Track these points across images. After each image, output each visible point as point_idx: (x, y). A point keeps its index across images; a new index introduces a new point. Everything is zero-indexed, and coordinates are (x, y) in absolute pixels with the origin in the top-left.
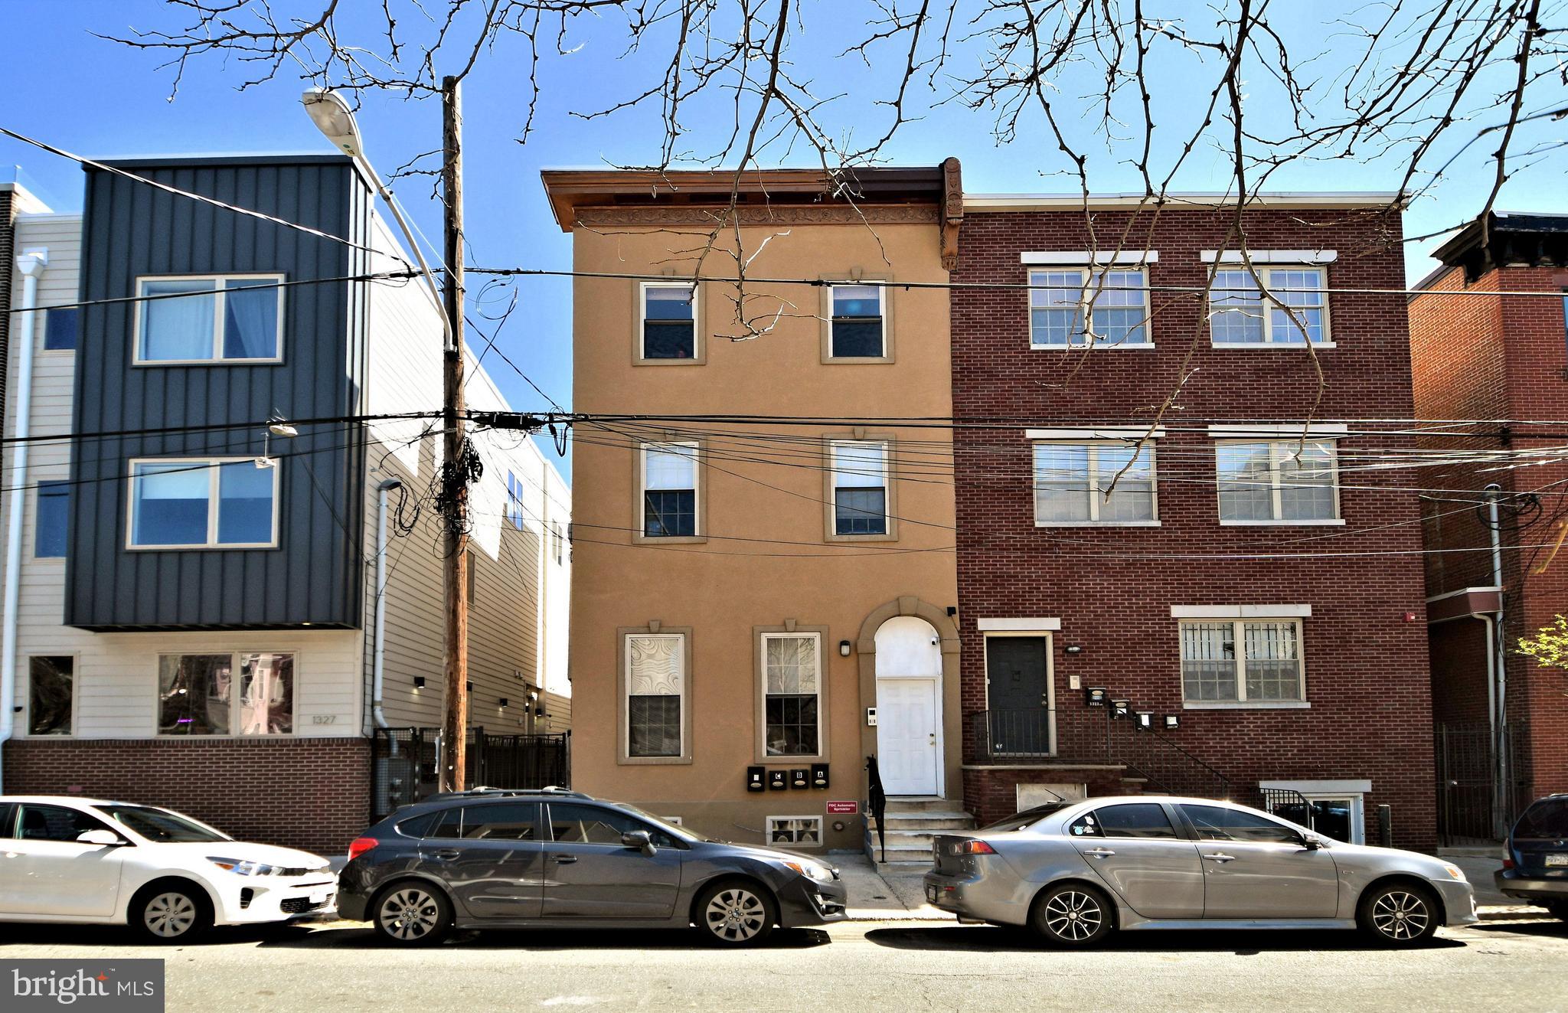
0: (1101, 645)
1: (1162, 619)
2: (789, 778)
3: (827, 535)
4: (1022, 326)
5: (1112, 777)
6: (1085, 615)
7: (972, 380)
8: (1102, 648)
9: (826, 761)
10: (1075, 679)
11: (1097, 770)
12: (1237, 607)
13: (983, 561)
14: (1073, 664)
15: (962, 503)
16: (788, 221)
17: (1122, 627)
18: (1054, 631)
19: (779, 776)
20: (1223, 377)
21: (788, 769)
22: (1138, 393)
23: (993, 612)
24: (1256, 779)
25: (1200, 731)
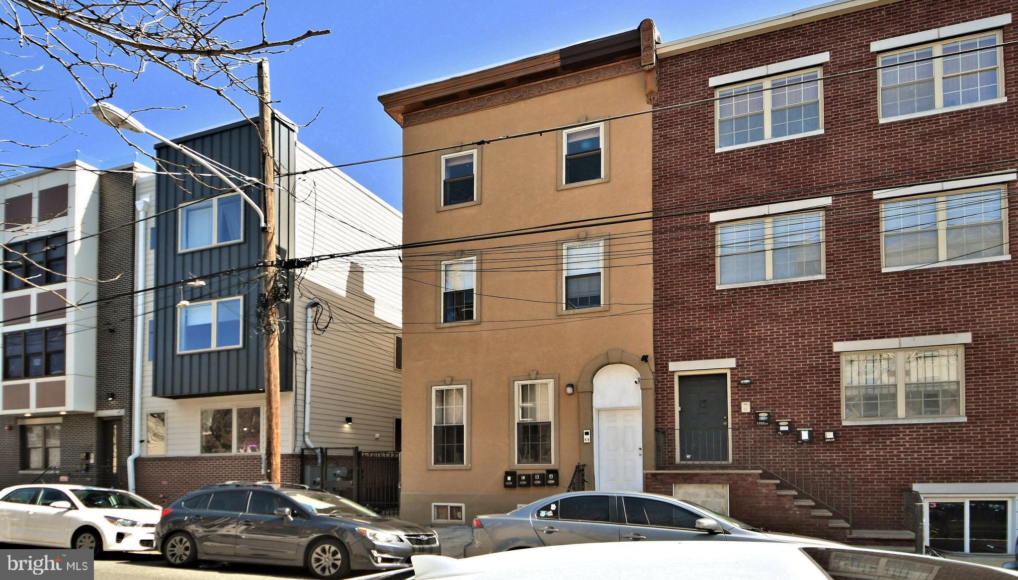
0: (770, 377)
1: (825, 354)
2: (530, 479)
3: (559, 311)
4: (709, 136)
5: (750, 479)
6: (757, 355)
7: (668, 184)
8: (771, 379)
9: (556, 468)
10: (745, 404)
11: (737, 474)
12: (897, 339)
13: (674, 320)
14: (746, 393)
15: (658, 278)
16: (536, 93)
17: (789, 362)
18: (732, 369)
19: (524, 477)
20: (890, 147)
21: (531, 473)
22: (808, 173)
23: (681, 357)
24: (910, 482)
25: (858, 443)
